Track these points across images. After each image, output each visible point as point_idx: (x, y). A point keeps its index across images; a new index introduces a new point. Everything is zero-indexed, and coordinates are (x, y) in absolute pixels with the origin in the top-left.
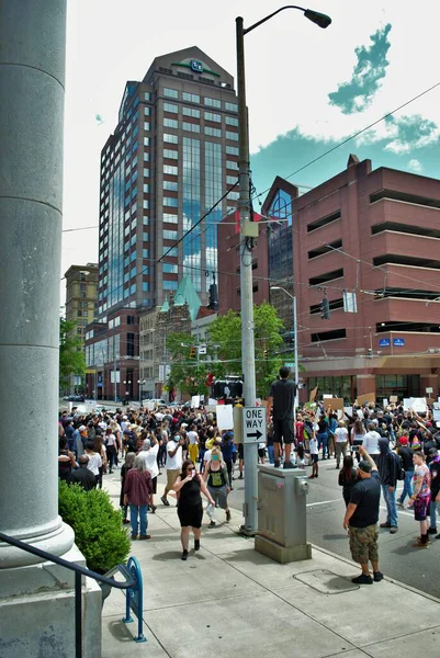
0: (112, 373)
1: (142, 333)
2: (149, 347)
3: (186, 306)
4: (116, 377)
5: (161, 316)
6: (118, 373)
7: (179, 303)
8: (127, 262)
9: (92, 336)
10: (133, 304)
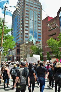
0: (14, 57)
1: (21, 49)
2: (22, 52)
3: (33, 41)
4: (15, 58)
5: (26, 44)
6: (15, 57)
7: (31, 41)
9: (9, 50)
10: (19, 43)
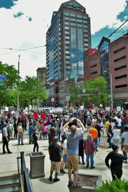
0: (52, 99)
1: (60, 87)
2: (62, 91)
3: (74, 78)
5: (66, 81)
7: (71, 77)
8: (55, 66)
10: (57, 78)
